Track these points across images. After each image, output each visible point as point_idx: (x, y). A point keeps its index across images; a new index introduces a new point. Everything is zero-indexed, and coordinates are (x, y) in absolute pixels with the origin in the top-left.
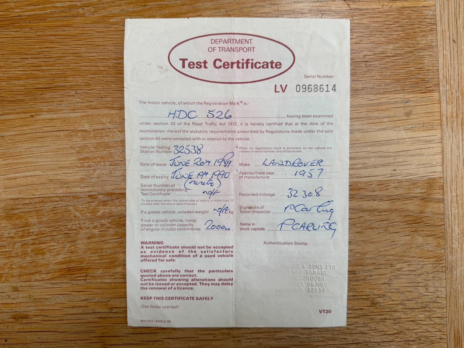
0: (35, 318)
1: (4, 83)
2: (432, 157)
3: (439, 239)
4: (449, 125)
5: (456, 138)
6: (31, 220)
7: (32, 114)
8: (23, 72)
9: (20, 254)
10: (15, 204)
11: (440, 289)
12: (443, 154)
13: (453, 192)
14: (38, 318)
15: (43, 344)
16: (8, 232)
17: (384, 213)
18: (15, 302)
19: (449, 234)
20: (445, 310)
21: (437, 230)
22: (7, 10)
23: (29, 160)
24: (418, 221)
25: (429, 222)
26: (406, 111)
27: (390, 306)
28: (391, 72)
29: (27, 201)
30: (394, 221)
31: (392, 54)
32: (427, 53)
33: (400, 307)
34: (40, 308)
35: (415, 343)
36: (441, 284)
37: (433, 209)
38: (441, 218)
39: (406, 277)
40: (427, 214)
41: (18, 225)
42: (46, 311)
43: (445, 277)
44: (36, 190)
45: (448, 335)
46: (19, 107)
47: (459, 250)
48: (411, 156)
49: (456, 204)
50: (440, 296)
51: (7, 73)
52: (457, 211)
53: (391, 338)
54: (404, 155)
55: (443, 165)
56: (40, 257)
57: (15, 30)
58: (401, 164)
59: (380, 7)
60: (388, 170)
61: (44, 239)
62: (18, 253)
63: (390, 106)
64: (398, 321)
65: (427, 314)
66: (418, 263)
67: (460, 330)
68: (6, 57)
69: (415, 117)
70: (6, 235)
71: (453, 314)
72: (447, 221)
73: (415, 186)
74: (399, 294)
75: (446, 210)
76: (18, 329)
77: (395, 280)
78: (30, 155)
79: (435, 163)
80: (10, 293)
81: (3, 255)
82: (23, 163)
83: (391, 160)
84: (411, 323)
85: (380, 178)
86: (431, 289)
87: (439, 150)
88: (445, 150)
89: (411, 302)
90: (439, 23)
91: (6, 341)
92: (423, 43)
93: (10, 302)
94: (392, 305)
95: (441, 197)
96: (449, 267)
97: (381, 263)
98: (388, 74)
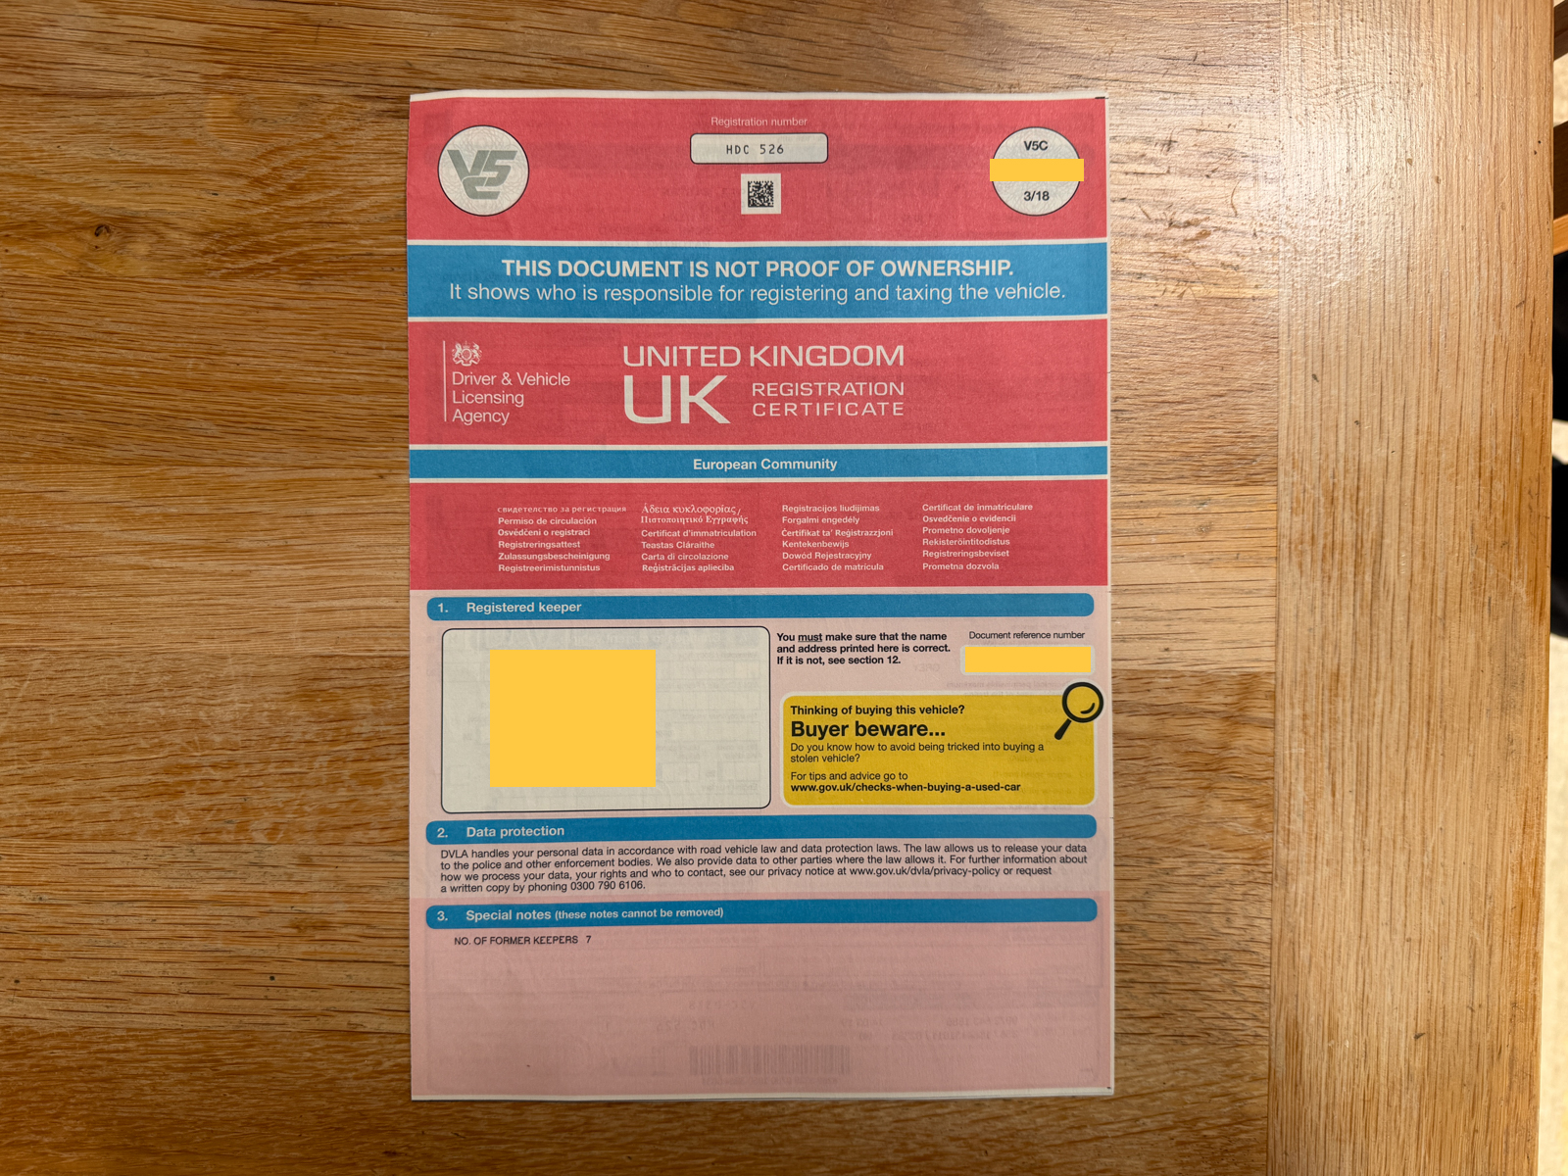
0: (344, 931)
1: (323, 399)
2: (1252, 626)
3: (1260, 810)
4: (1295, 559)
5: (1308, 588)
6: (357, 706)
7: (382, 471)
8: (368, 378)
9: (324, 782)
10: (324, 669)
11: (1257, 922)
12: (1278, 622)
13: (1296, 706)
14: (350, 930)
15: (358, 991)
16: (301, 729)
17: (1139, 742)
18: (301, 891)
19: (1282, 800)
20: (1267, 971)
21: (1256, 789)
22: (344, 239)
23: (367, 572)
24: (1214, 767)
25: (1239, 769)
26: (1200, 522)
27: (1145, 952)
28: (1174, 437)
29: (353, 664)
30: (1160, 761)
31: (1178, 398)
32: (1254, 400)
33: (1167, 956)
34: (358, 906)
35: (1195, 1041)
36: (1260, 911)
37: (1249, 743)
38: (1267, 764)
39: (1183, 889)
40: (1236, 753)
41: (327, 715)
42: (372, 915)
43: (1269, 896)
44: (376, 639)
45: (1273, 1030)
46: (353, 453)
47: (1304, 838)
48: (1206, 621)
49: (1301, 735)
50: (1258, 938)
51: (334, 376)
52: (1303, 751)
53: (1143, 1026)
54: (1190, 619)
55: (1276, 646)
56: (371, 791)
57: (357, 284)
58: (1184, 637)
59: (1158, 294)
60: (1153, 649)
61: (383, 751)
62: (319, 779)
63: (1164, 510)
64: (1160, 987)
65: (1226, 977)
66: (1210, 860)
67: (1300, 1020)
68: (333, 340)
69: (1221, 537)
70: (297, 737)
71: (1285, 983)
72: (1279, 769)
73: (1209, 688)
74: (1166, 928)
75: (1278, 746)
76: (304, 953)
77: (1158, 895)
78: (368, 562)
79: (1257, 641)
80: (293, 869)
81: (284, 781)
82: (351, 578)
83: (1160, 627)
84: (1189, 995)
85: (1134, 665)
86: (1239, 922)
87: (1270, 612)
88: (1282, 613)
89: (1192, 947)
90: (1284, 338)
91: (272, 978)
92: (1246, 377)
93: (290, 890)
94: (1149, 952)
95: (1270, 716)
96: (1281, 873)
97: (1129, 853)
98: (1165, 439)
